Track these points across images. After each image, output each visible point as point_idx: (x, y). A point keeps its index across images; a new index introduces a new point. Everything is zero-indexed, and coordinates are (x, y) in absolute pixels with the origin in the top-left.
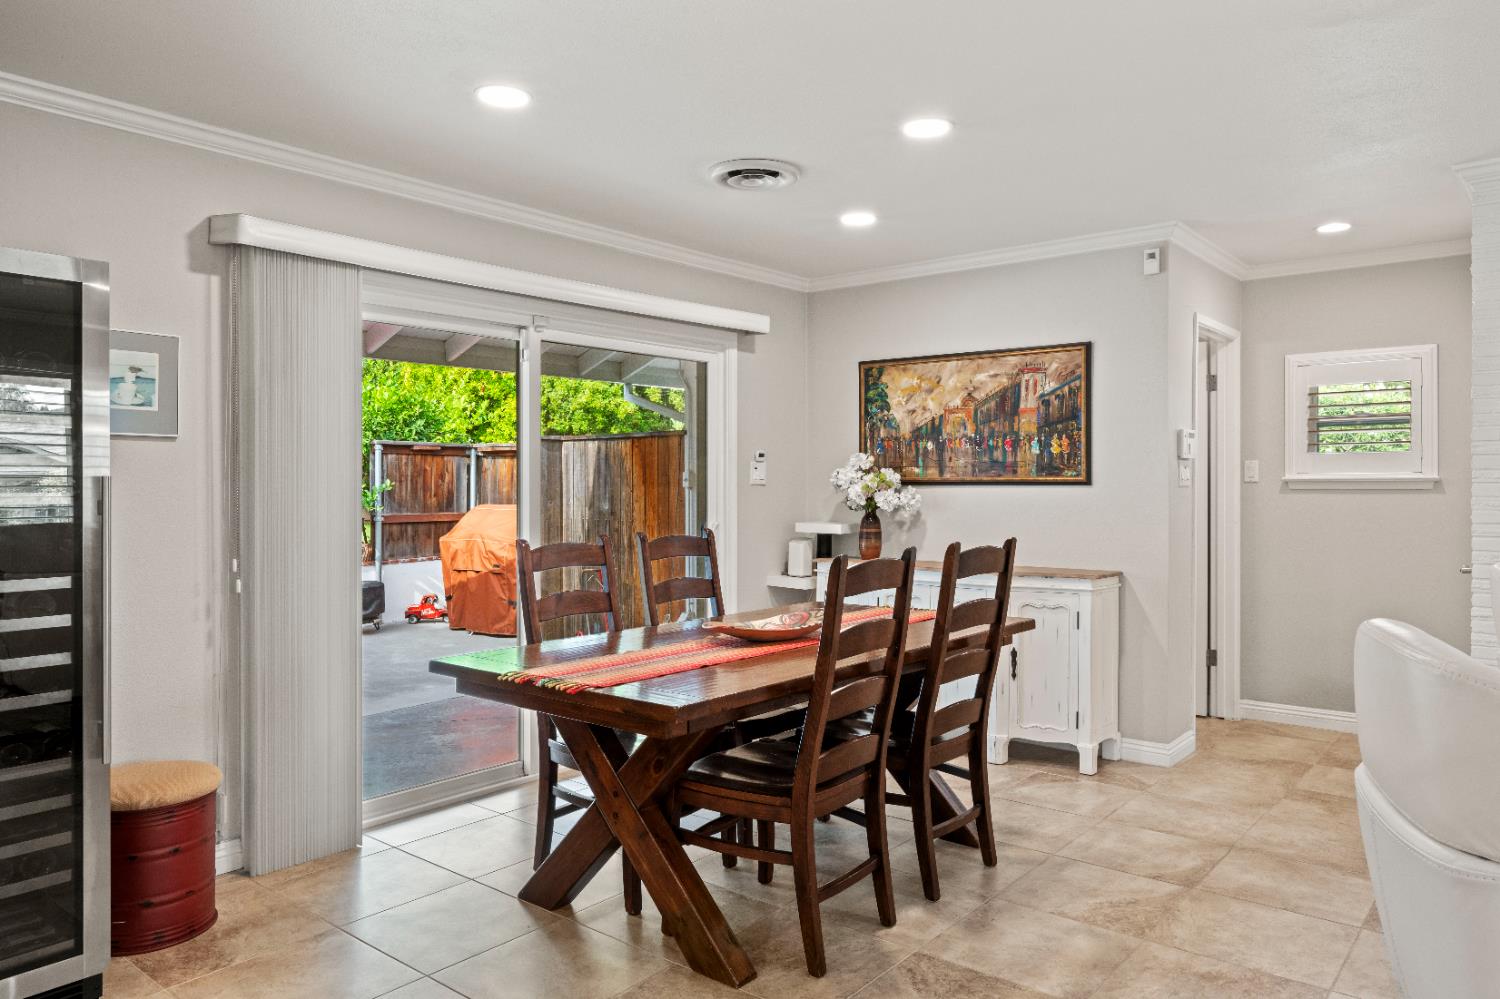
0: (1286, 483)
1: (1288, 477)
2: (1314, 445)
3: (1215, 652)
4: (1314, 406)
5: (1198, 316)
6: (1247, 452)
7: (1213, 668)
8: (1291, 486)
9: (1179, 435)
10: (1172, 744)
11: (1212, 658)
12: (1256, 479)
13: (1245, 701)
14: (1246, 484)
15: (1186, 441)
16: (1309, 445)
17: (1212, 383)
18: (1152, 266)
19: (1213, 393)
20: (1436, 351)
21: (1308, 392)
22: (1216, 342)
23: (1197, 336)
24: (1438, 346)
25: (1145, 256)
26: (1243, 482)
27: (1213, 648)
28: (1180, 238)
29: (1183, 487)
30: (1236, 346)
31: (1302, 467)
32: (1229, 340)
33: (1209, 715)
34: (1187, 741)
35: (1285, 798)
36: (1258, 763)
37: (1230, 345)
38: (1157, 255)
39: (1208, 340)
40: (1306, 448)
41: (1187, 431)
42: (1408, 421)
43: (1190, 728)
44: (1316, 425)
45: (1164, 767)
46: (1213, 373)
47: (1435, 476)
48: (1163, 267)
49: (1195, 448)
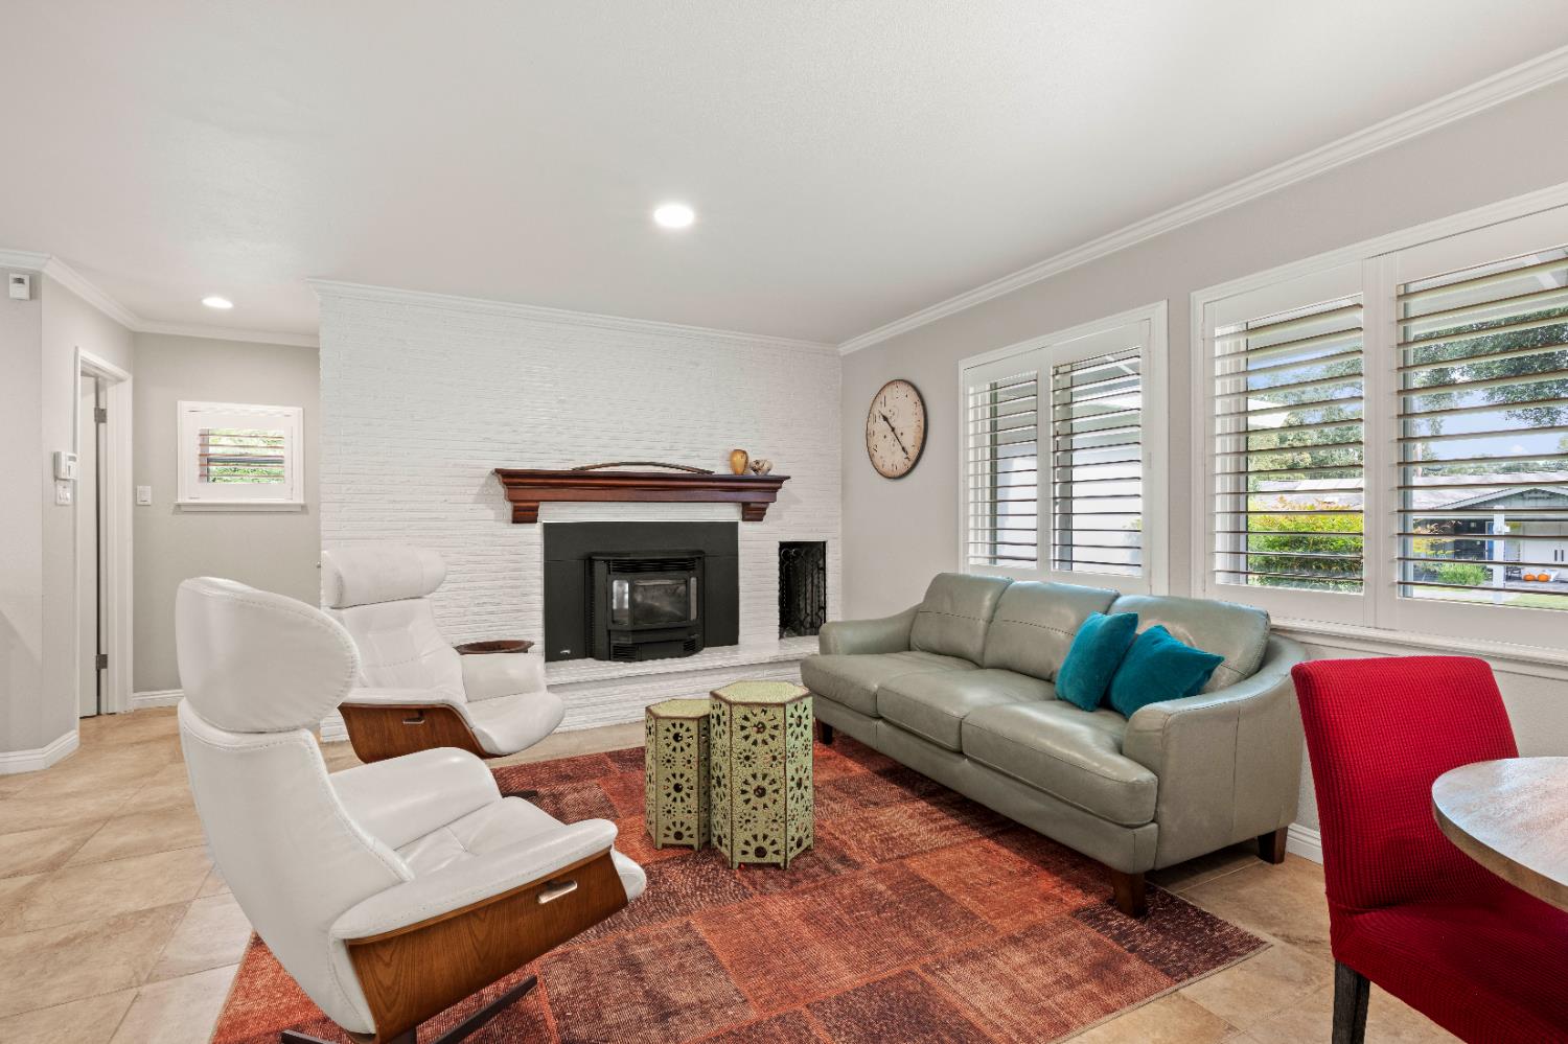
0: (179, 506)
1: (180, 501)
2: (205, 476)
3: (105, 656)
4: (204, 445)
5: (80, 349)
6: (138, 479)
7: (103, 671)
8: (183, 509)
9: (56, 458)
10: (46, 749)
11: (102, 662)
12: (149, 502)
13: (137, 694)
14: (139, 506)
15: (64, 462)
16: (201, 476)
17: (100, 416)
18: (22, 291)
19: (102, 425)
20: (302, 414)
21: (198, 433)
22: (105, 380)
23: (79, 370)
24: (304, 410)
25: (11, 281)
26: (136, 504)
27: (103, 652)
28: (53, 271)
29: (62, 505)
30: (128, 386)
31: (194, 491)
32: (120, 380)
33: (99, 714)
34: (71, 739)
35: (171, 762)
36: (149, 741)
37: (121, 385)
38: (27, 281)
39: (96, 377)
40: (197, 477)
41: (65, 454)
42: (281, 462)
43: (73, 728)
44: (208, 460)
45: (34, 772)
46: (102, 406)
47: (302, 502)
48: (34, 293)
49: (78, 469)
